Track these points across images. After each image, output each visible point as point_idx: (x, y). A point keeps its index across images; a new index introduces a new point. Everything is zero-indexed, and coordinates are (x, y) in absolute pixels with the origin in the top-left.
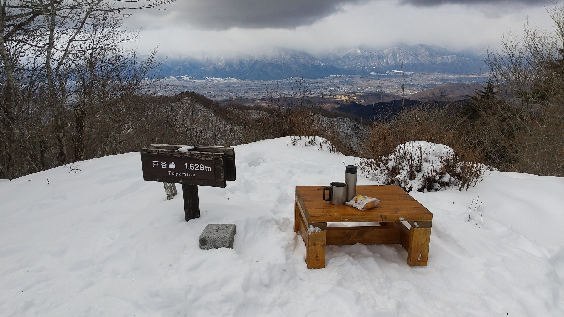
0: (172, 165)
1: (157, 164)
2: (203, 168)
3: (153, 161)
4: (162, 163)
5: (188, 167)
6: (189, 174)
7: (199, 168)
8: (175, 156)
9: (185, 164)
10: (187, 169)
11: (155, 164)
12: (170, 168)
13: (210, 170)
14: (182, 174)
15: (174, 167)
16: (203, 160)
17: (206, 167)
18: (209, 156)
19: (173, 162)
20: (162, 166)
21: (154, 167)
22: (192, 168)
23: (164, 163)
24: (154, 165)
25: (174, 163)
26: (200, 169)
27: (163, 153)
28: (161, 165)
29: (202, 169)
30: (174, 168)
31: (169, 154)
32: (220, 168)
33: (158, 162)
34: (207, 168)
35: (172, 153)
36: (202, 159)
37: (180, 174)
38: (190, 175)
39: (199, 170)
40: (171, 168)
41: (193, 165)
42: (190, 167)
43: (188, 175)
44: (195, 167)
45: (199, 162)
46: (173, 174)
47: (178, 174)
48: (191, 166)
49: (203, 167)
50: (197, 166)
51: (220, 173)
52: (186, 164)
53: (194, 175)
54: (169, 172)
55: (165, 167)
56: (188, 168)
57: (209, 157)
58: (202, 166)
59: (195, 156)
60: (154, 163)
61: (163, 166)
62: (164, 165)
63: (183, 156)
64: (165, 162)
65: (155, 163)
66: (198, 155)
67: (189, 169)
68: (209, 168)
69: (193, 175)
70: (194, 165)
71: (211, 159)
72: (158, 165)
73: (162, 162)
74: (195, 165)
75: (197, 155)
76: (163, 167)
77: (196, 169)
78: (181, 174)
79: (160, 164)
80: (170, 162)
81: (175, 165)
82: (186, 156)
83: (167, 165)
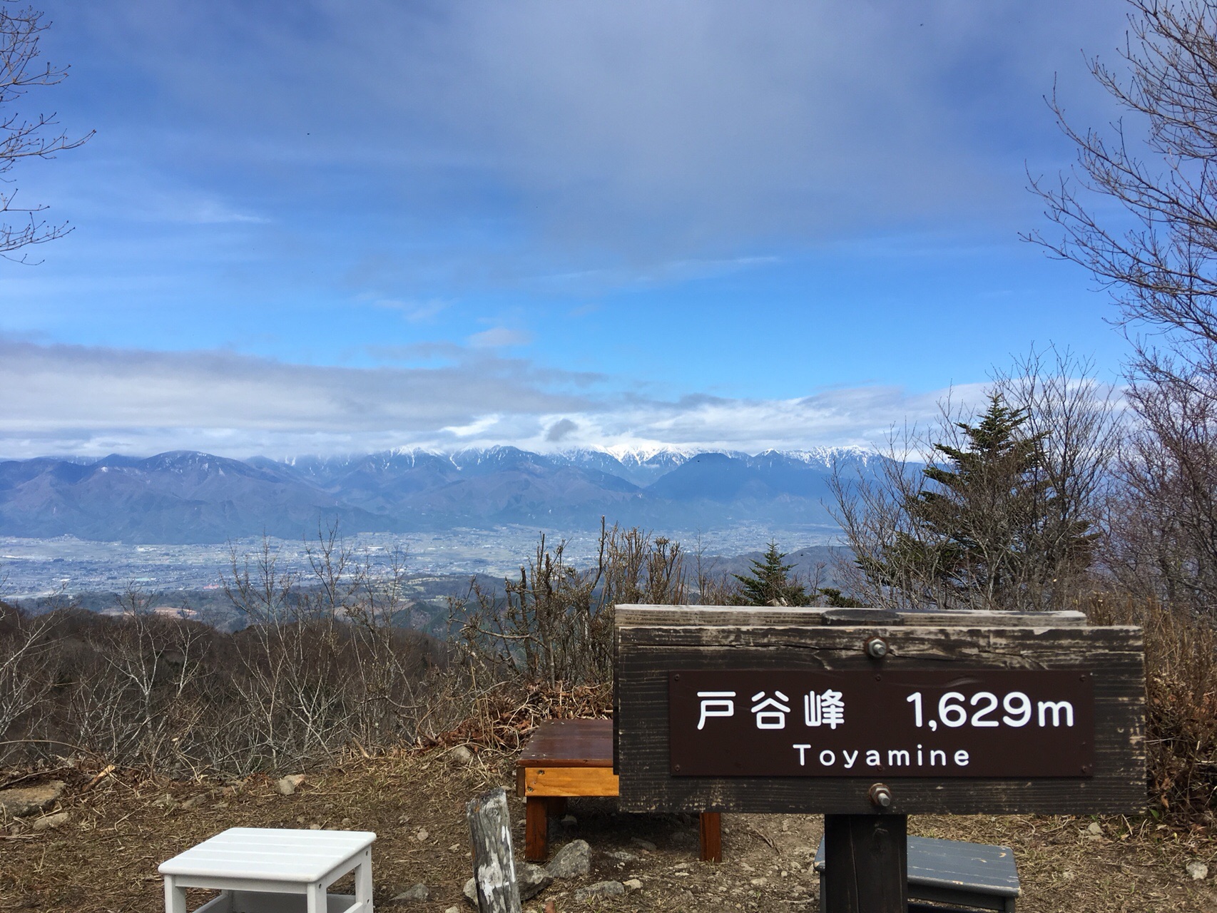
0: (827, 709)
1: (725, 708)
2: (1021, 710)
3: (700, 694)
4: (755, 699)
5: (930, 711)
6: (933, 754)
7: (999, 713)
8: (844, 654)
9: (910, 699)
10: (919, 723)
11: (709, 708)
12: (808, 723)
13: (1070, 722)
14: (884, 758)
15: (834, 718)
16: (1022, 667)
17: (1042, 707)
18: (1065, 642)
19: (829, 692)
20: (759, 716)
21: (701, 726)
22: (953, 716)
23: (770, 701)
24: (704, 714)
25: (839, 695)
26: (1007, 720)
27: (766, 640)
28: (754, 710)
29: (1018, 717)
30: (833, 727)
31: (806, 647)
32: (1123, 704)
33: (733, 694)
34: (1049, 712)
35: (823, 641)
36: (1016, 662)
37: (874, 758)
38: (938, 757)
39: (995, 724)
40: (818, 724)
41: (961, 698)
42: (943, 711)
43: (926, 758)
44: (971, 711)
45: (1001, 681)
46: (827, 758)
47: (861, 758)
48: (947, 704)
49: (1026, 707)
50: (984, 703)
52: (916, 698)
53: (961, 758)
54: (802, 747)
55: (776, 720)
56: (925, 721)
57: (1061, 647)
58: (1016, 703)
59: (975, 651)
60: (704, 704)
61: (765, 720)
62: (770, 708)
63: (897, 653)
64: (778, 694)
65: (715, 704)
66: (992, 640)
67: (933, 724)
68: (1060, 711)
69: (957, 758)
70: (968, 698)
71: (1075, 659)
72: (730, 713)
73: (762, 694)
74: (974, 701)
75: (982, 642)
76: (760, 725)
77: (975, 722)
78: (877, 757)
79: (743, 704)
80: (812, 693)
81: (842, 704)
82: (913, 650)
83: (788, 710)
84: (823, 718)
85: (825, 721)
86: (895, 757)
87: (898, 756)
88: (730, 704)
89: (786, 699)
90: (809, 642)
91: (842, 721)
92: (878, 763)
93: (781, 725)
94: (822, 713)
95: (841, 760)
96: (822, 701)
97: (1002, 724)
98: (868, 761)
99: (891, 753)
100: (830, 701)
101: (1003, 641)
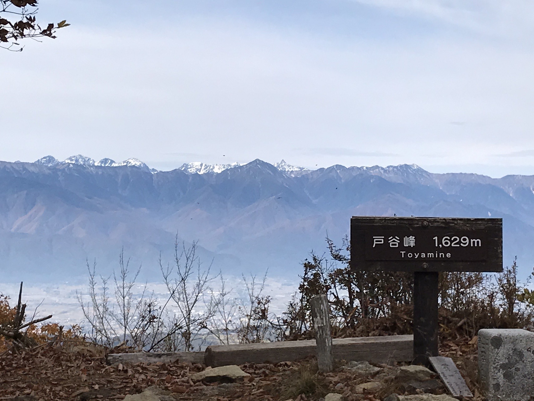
0: (410, 241)
1: (381, 241)
2: (466, 242)
3: (374, 237)
4: (389, 239)
5: (440, 242)
6: (440, 254)
7: (460, 242)
8: (416, 225)
9: (434, 239)
11: (376, 241)
12: (405, 245)
13: (480, 245)
14: (426, 255)
15: (412, 244)
16: (467, 229)
17: (472, 241)
18: (479, 222)
19: (411, 237)
20: (391, 243)
21: (374, 246)
22: (446, 243)
23: (394, 239)
24: (375, 243)
25: (414, 237)
26: (462, 244)
27: (393, 222)
28: (389, 242)
29: (465, 244)
30: (412, 246)
31: (405, 224)
32: (496, 240)
33: (383, 237)
34: (474, 242)
35: (410, 222)
36: (465, 228)
37: (423, 255)
38: (442, 255)
39: (458, 246)
40: (408, 246)
41: (449, 238)
42: (443, 242)
43: (438, 255)
44: (451, 242)
45: (460, 233)
46: (410, 255)
47: (420, 255)
48: (445, 240)
49: (468, 241)
50: (456, 239)
51: (497, 248)
52: (436, 238)
53: (449, 255)
54: (403, 252)
55: (396, 245)
56: (438, 245)
57: (478, 224)
58: (465, 240)
59: (453, 224)
61: (392, 245)
62: (394, 241)
63: (431, 225)
64: (396, 237)
65: (378, 240)
66: (459, 222)
67: (440, 246)
68: (477, 242)
69: (447, 255)
70: (451, 238)
71: (482, 227)
72: (382, 243)
73: (392, 237)
75: (456, 222)
76: (391, 246)
77: (453, 245)
79: (386, 240)
80: (406, 237)
81: (415, 240)
82: (436, 224)
83: (399, 242)
84: (409, 244)
85: (410, 245)
86: (429, 255)
87: (430, 255)
88: (383, 240)
89: (398, 238)
90: (406, 222)
91: (414, 245)
92: (424, 257)
93: (397, 246)
94: (409, 243)
95: (414, 256)
96: (409, 239)
97: (460, 245)
98: (422, 256)
99: (428, 254)
100: (411, 239)
101: (462, 222)
